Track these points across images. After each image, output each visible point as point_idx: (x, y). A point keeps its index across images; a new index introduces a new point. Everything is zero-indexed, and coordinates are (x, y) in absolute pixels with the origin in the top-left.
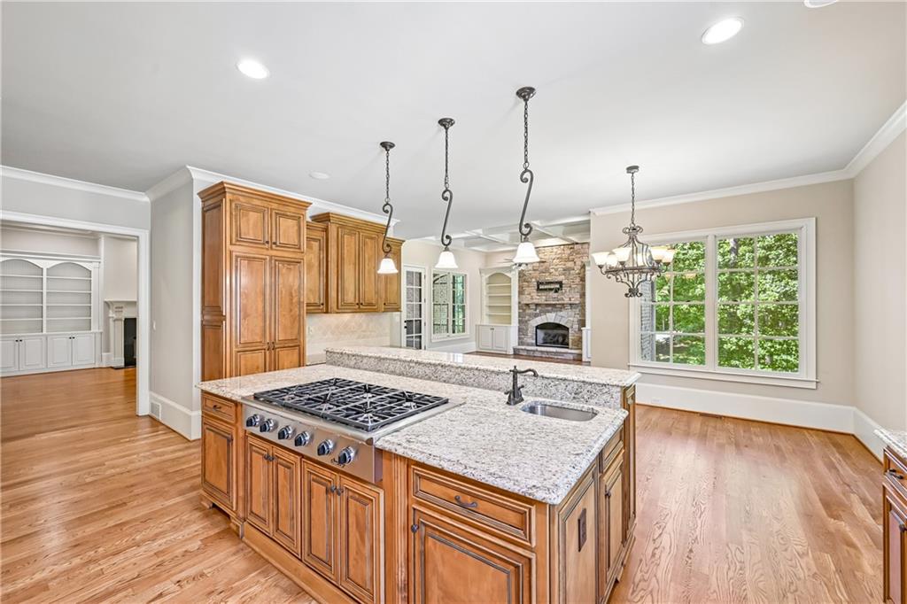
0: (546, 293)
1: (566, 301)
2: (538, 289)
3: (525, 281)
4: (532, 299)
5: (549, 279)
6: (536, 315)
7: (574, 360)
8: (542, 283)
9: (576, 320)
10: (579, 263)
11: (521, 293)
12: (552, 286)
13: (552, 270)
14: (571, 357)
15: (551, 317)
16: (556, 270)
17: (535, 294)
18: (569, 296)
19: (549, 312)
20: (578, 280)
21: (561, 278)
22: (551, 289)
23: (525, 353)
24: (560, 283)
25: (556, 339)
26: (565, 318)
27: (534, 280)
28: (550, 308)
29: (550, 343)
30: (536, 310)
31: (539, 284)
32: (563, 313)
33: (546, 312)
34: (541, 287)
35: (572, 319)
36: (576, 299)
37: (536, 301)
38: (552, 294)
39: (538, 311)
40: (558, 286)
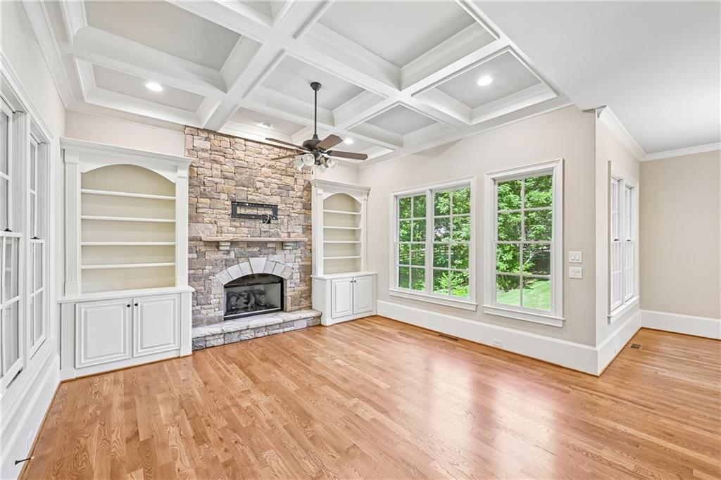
0: (249, 223)
1: (284, 237)
2: (234, 215)
3: (203, 195)
4: (220, 232)
5: (255, 198)
6: (227, 264)
7: (308, 327)
8: (242, 205)
9: (296, 266)
10: (301, 181)
11: (194, 217)
12: (261, 212)
13: (259, 185)
14: (304, 324)
15: (259, 265)
16: (267, 185)
17: (225, 222)
18: (288, 229)
19: (254, 255)
20: (299, 206)
21: (274, 200)
22: (257, 217)
23: (221, 341)
24: (274, 208)
25: (253, 300)
26: (282, 264)
27: (224, 196)
28: (256, 249)
29: (246, 309)
30: (228, 252)
31: (235, 204)
32: (279, 256)
33: (248, 257)
34: (240, 211)
35: (290, 265)
36: (297, 234)
37: (230, 237)
38: (259, 224)
39: (232, 255)
40: (269, 212)
